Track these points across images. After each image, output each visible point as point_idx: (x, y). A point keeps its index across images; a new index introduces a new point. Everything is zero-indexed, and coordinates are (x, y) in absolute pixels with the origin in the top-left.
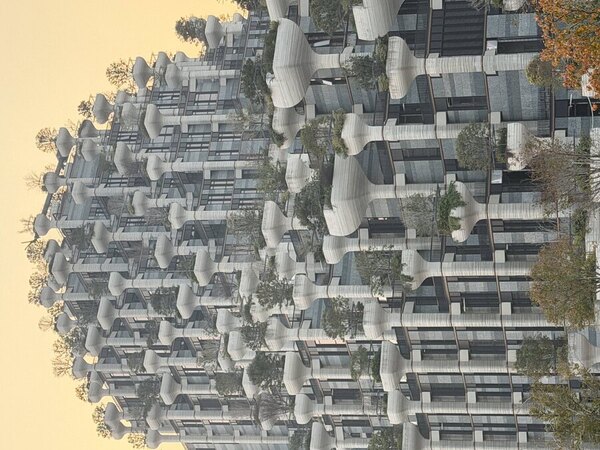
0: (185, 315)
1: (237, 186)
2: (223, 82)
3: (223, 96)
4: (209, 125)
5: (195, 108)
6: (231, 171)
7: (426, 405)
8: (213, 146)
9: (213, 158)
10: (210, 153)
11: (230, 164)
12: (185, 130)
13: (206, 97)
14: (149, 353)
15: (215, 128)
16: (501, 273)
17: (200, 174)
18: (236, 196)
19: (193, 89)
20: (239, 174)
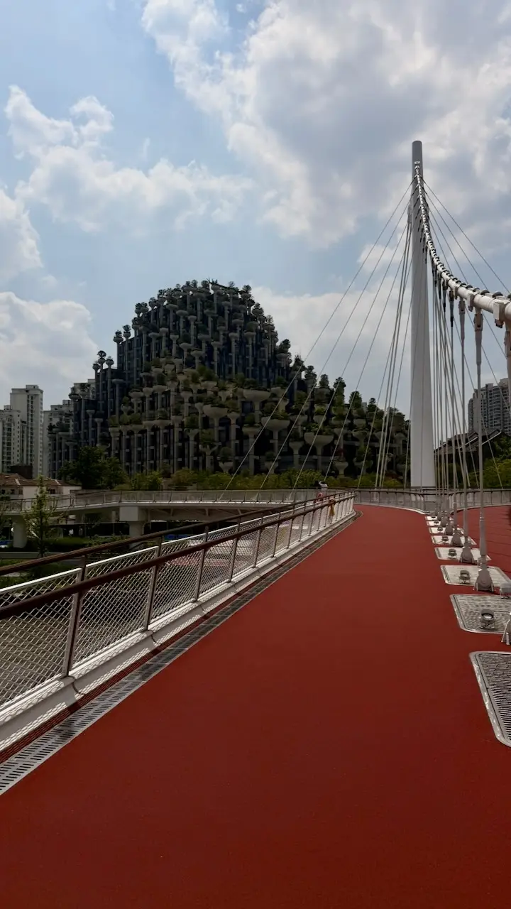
0: (181, 345)
4: (248, 355)
7: (150, 433)
11: (234, 362)
14: (167, 329)
16: (190, 459)
17: (231, 352)
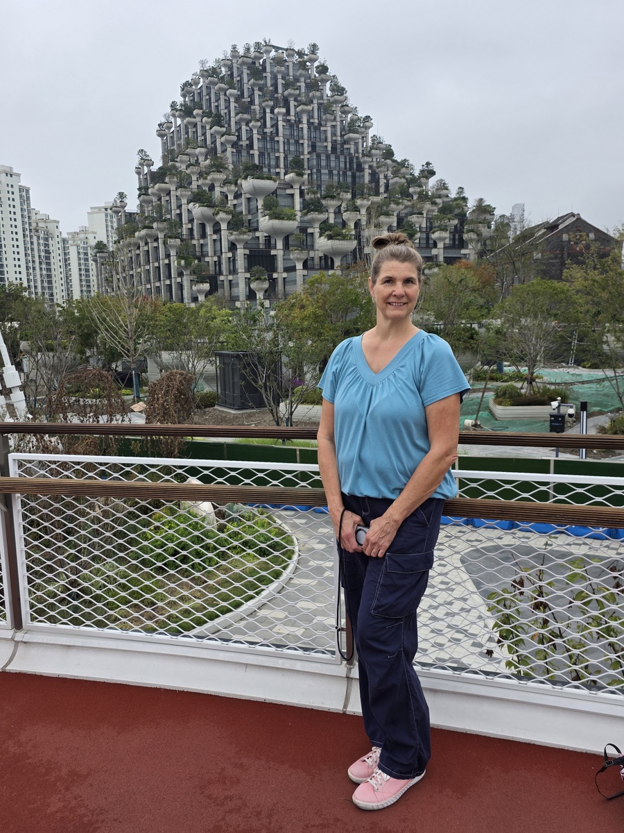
1: (271, 154)
2: (325, 144)
3: (318, 144)
5: (312, 130)
6: (278, 151)
8: (292, 141)
9: (286, 141)
10: (288, 140)
12: (300, 126)
13: (318, 136)
15: (301, 141)
18: (266, 154)
19: (322, 129)
20: (277, 155)
